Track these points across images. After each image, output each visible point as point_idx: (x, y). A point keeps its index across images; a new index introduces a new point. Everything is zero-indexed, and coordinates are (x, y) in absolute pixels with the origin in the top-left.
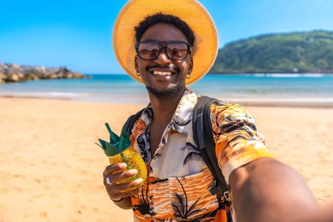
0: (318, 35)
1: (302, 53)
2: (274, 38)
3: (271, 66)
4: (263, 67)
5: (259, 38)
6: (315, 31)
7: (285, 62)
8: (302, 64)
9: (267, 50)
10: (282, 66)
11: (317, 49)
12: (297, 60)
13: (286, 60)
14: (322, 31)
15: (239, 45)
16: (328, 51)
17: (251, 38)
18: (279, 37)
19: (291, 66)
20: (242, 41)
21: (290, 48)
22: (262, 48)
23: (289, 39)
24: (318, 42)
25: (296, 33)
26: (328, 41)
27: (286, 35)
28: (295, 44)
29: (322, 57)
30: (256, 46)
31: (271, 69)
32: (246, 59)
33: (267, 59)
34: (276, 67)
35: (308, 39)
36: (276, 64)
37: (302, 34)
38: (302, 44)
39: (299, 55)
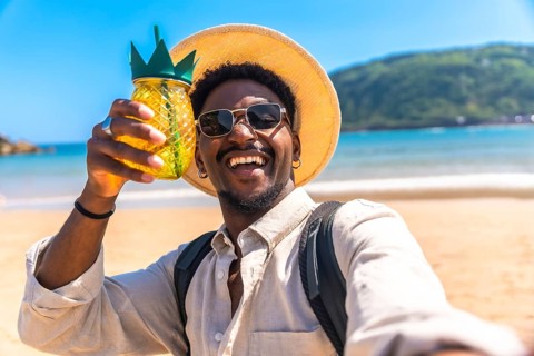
0: (496, 52)
1: (469, 87)
2: (415, 60)
3: (415, 113)
4: (399, 117)
5: (389, 60)
6: (491, 46)
7: (439, 105)
8: (472, 108)
9: (406, 83)
10: (435, 112)
11: (497, 78)
12: (461, 101)
13: (442, 101)
14: (502, 45)
15: (353, 76)
16: (517, 82)
17: (374, 62)
18: (425, 59)
19: (452, 112)
20: (357, 68)
21: (448, 78)
22: (396, 81)
23: (444, 61)
24: (497, 65)
25: (457, 50)
26: (516, 63)
27: (437, 54)
28: (455, 70)
29: (507, 93)
30: (383, 76)
31: (414, 118)
32: (366, 101)
33: (407, 101)
34: (425, 115)
35: (478, 60)
36: (423, 109)
37: (468, 51)
38: (468, 70)
39: (464, 92)
